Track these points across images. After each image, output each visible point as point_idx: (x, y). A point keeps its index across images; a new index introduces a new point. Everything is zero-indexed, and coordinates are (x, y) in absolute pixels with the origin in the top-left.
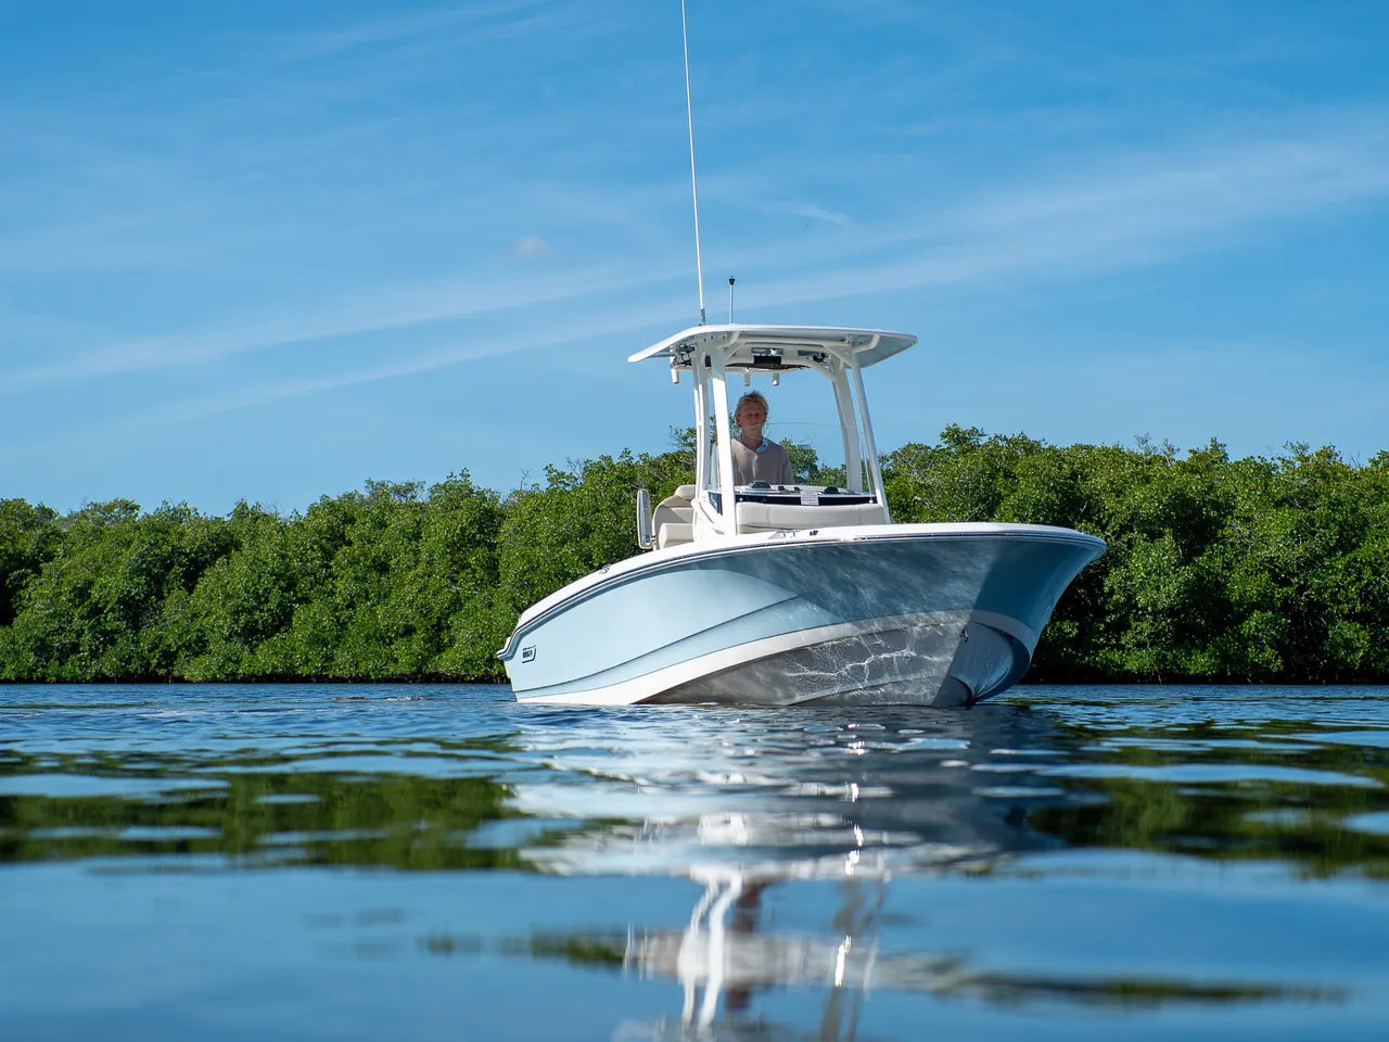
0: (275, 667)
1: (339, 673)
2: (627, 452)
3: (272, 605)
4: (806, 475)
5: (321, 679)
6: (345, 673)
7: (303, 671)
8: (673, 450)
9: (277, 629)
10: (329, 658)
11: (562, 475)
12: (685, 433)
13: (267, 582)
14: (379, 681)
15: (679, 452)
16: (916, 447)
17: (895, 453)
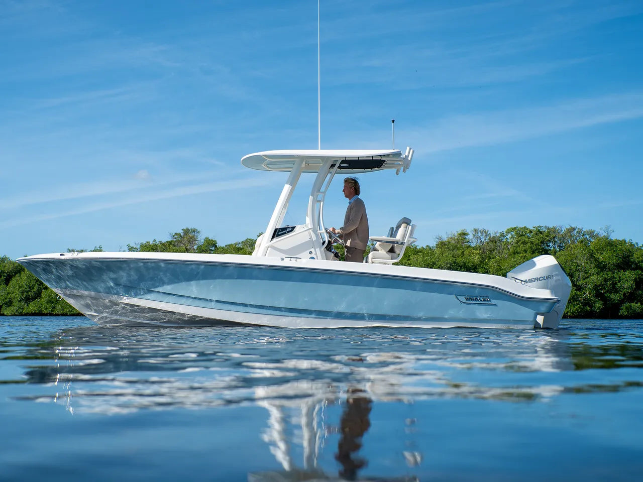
0: (35, 311)
1: (57, 313)
2: (155, 240)
3: (35, 290)
4: (213, 248)
5: (51, 314)
6: (59, 313)
7: (45, 312)
8: (170, 240)
9: (36, 298)
10: (54, 308)
11: (133, 248)
12: (174, 234)
13: (33, 282)
14: (70, 315)
15: (171, 241)
16: (249, 240)
17: (242, 242)
